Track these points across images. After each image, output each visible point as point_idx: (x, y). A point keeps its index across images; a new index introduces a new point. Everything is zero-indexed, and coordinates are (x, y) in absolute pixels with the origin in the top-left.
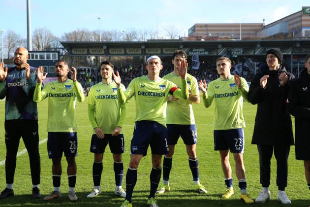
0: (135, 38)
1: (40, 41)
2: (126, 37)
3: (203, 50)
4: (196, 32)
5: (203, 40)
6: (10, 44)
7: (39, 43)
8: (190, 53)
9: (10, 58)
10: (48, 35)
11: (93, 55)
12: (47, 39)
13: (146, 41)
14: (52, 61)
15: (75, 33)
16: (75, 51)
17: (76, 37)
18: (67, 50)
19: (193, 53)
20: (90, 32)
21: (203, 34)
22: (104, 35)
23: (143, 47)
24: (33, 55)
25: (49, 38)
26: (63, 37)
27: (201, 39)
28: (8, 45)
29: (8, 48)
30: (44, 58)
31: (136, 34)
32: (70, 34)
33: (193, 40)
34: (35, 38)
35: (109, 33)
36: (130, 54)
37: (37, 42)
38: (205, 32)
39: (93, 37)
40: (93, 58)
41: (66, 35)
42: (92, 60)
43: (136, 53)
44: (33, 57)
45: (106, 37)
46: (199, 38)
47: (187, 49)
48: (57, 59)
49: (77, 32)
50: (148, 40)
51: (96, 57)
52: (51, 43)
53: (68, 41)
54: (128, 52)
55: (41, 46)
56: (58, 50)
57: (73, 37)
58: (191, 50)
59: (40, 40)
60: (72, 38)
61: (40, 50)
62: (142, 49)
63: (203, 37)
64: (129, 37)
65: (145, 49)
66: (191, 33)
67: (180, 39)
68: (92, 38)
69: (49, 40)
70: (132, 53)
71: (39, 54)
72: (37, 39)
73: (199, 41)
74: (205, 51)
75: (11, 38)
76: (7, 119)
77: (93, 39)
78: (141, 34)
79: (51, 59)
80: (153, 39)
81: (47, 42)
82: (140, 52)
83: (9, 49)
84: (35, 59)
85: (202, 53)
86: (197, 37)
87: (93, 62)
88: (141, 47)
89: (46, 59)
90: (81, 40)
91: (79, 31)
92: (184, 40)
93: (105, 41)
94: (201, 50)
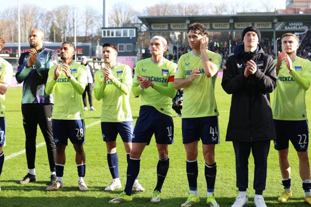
0: (226, 11)
1: (119, 17)
2: (214, 10)
3: (301, 24)
4: (295, 4)
5: (301, 13)
6: (87, 20)
7: (118, 18)
8: (286, 27)
9: (87, 35)
10: (128, 9)
11: (177, 30)
12: (127, 14)
13: (235, 14)
14: (129, 38)
15: (157, 7)
16: (155, 26)
17: (158, 11)
18: (146, 25)
19: (289, 27)
20: (174, 5)
21: (303, 6)
22: (190, 7)
23: (231, 21)
24: (108, 32)
25: (129, 12)
26: (144, 12)
27: (298, 12)
28: (86, 21)
29: (85, 25)
30: (120, 35)
31: (226, 6)
32: (152, 8)
33: (290, 13)
34: (114, 14)
35: (195, 6)
36: (216, 29)
37: (116, 17)
38: (305, 4)
39: (177, 10)
40: (177, 34)
41: (148, 9)
42: (177, 36)
43: (224, 28)
44: (108, 35)
45: (193, 11)
46: (297, 11)
47: (283, 23)
48: (135, 36)
49: (160, 5)
50: (237, 13)
51: (181, 33)
52: (131, 18)
53: (150, 15)
54: (214, 27)
55: (121, 22)
56: (136, 25)
57: (155, 10)
58: (287, 25)
59: (119, 15)
60: (153, 12)
61: (120, 26)
62: (230, 24)
63: (301, 9)
64: (218, 10)
65: (233, 24)
66: (289, 5)
67: (276, 12)
68: (175, 11)
69: (129, 14)
70: (219, 28)
71: (115, 31)
72: (117, 13)
73: (297, 14)
74: (304, 25)
75: (88, 14)
76: (23, 103)
77: (177, 13)
78: (232, 6)
79: (128, 36)
80: (245, 12)
81: (126, 17)
82: (228, 27)
83: (87, 26)
84: (111, 36)
85: (299, 28)
86: (295, 9)
87: (178, 38)
88: (228, 22)
89: (122, 36)
90: (164, 14)
91: (162, 4)
92: (279, 13)
93: (191, 14)
94: (298, 25)
